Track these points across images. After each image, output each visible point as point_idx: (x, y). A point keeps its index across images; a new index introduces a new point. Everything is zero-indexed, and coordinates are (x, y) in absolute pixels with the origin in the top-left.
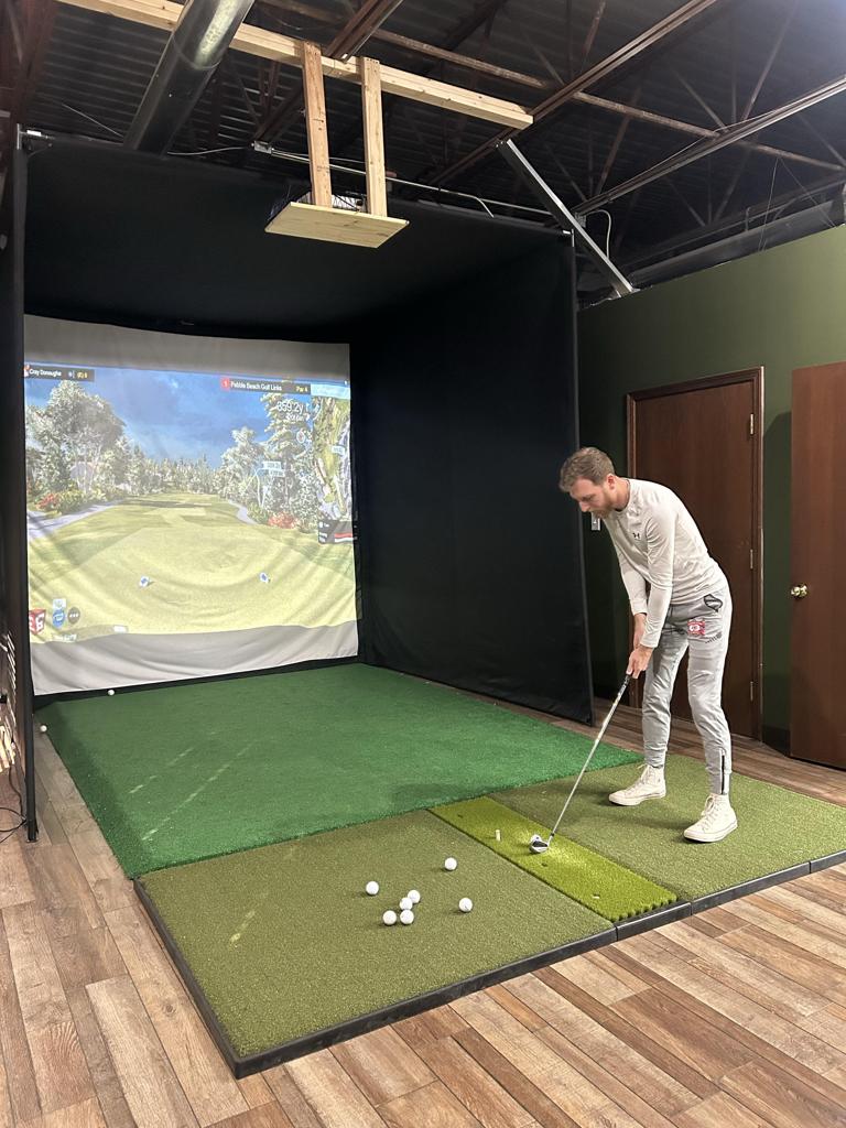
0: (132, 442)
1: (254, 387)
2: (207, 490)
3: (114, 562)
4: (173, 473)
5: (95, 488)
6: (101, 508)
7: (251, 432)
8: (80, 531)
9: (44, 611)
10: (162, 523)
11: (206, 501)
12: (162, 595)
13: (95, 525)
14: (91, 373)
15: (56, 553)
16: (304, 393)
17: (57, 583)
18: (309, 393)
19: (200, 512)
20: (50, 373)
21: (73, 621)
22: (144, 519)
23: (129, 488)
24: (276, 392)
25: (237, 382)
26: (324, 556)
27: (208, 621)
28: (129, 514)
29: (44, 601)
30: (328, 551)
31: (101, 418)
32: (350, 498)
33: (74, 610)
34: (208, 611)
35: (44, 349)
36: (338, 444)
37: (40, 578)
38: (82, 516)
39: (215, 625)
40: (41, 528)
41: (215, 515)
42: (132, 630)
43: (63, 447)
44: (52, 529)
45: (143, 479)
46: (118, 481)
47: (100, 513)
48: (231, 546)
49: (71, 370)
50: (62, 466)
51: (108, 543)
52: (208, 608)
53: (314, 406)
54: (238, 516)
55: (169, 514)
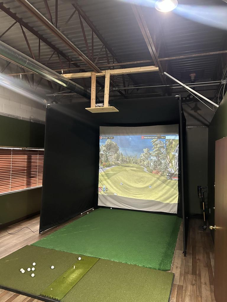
0: (120, 152)
1: (150, 138)
2: (136, 163)
3: (116, 179)
4: (129, 159)
5: (113, 162)
6: (114, 166)
7: (148, 149)
8: (109, 171)
9: (102, 188)
10: (126, 171)
11: (136, 166)
12: (125, 188)
13: (112, 170)
14: (113, 137)
15: (105, 176)
16: (164, 138)
17: (105, 182)
18: (165, 138)
19: (135, 169)
20: (105, 138)
21: (107, 191)
22: (122, 169)
23: (119, 162)
24: (156, 139)
25: (146, 137)
26: (169, 183)
27: (136, 196)
28: (119, 168)
29: (102, 185)
30: (170, 182)
31: (115, 147)
32: (178, 167)
33: (107, 188)
34: (136, 193)
35: (105, 133)
36: (174, 152)
37: (101, 180)
38: (110, 168)
39: (137, 197)
40: (103, 170)
41: (138, 170)
42: (118, 195)
43: (107, 153)
44: (104, 170)
45: (122, 160)
46: (118, 160)
47: (113, 168)
48: (142, 177)
49: (109, 137)
50: (107, 157)
51: (114, 174)
52: (136, 192)
53: (166, 142)
54: (144, 170)
55: (128, 169)
